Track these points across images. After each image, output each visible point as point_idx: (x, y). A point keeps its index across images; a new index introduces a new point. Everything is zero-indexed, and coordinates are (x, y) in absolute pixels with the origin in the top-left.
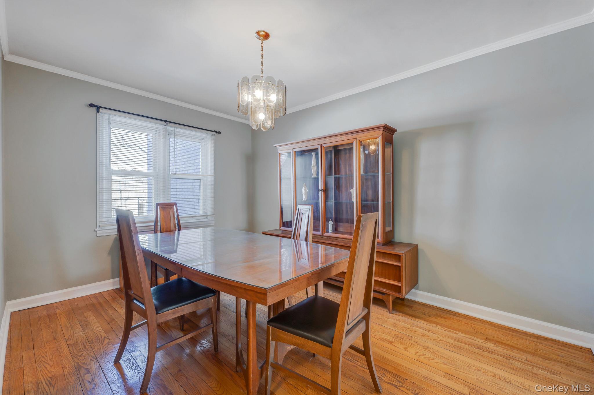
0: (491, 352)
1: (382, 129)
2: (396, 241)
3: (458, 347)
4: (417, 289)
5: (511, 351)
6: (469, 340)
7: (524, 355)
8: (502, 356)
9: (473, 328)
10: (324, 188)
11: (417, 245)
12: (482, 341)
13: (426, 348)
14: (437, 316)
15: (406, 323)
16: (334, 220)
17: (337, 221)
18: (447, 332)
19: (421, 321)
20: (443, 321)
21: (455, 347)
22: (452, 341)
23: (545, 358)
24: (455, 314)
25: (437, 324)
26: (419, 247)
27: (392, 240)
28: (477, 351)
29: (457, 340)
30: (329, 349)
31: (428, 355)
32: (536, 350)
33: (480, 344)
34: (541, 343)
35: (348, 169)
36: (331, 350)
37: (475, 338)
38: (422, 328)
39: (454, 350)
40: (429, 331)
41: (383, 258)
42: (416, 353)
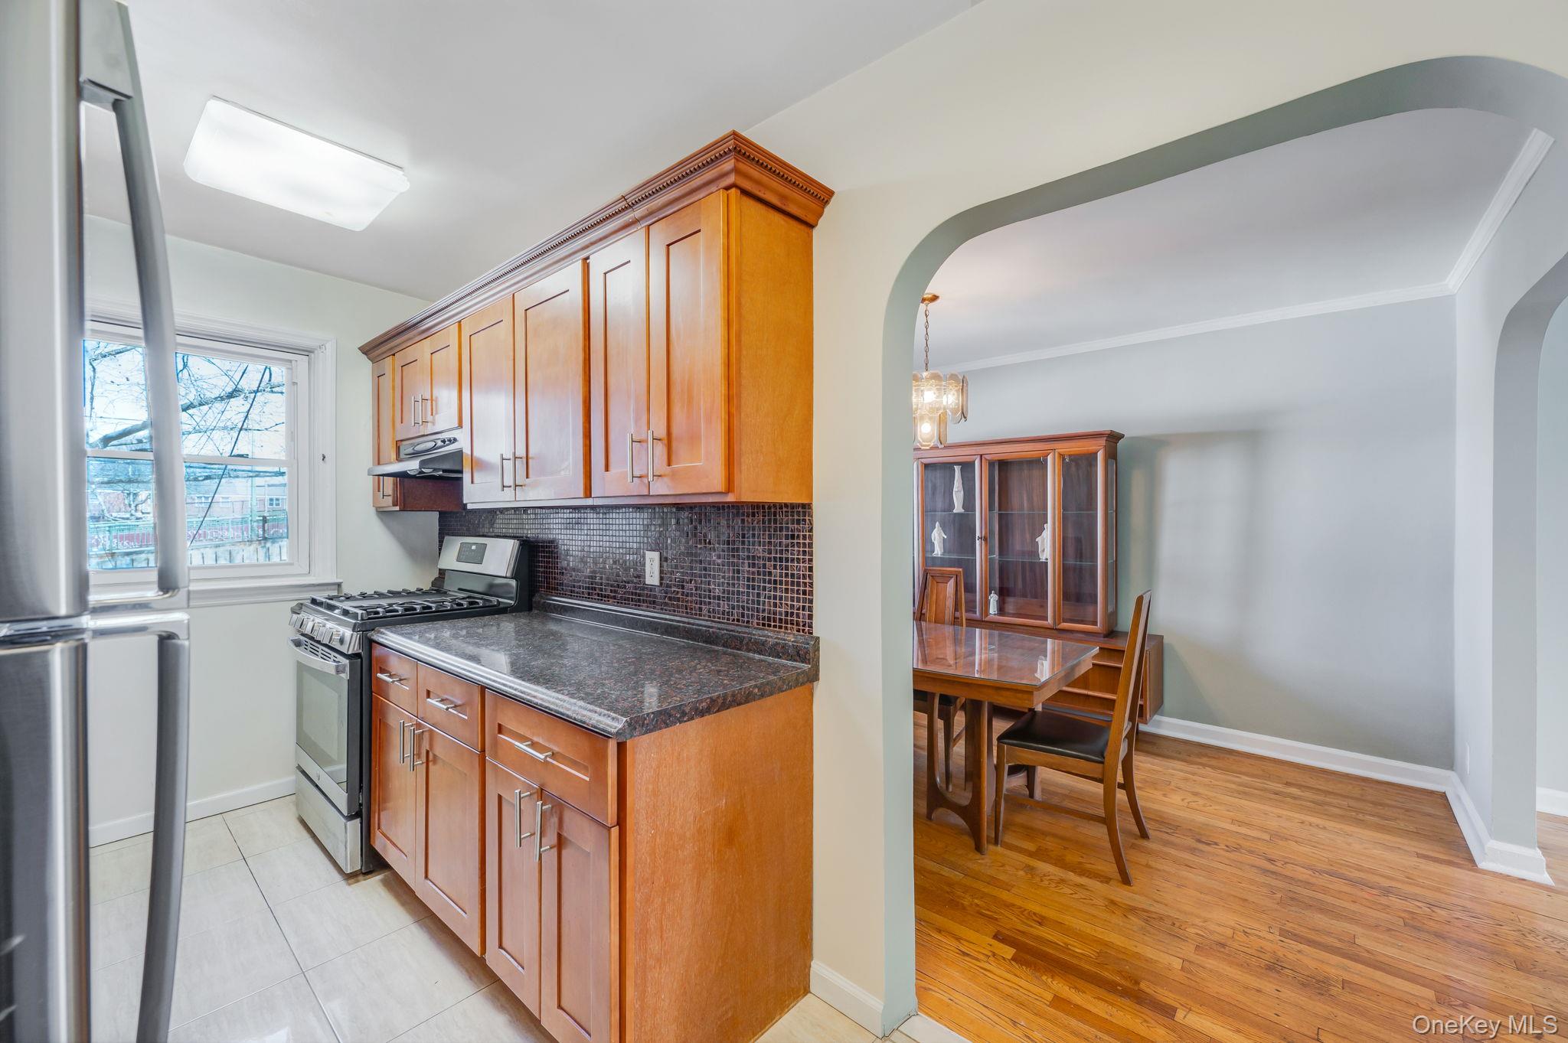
0: (1295, 798)
1: (1105, 439)
2: (1119, 630)
3: (1245, 793)
4: (1162, 714)
5: (1325, 797)
6: (1261, 785)
7: (1344, 801)
8: (1310, 802)
9: (1263, 771)
10: (986, 533)
11: (1162, 637)
12: (1280, 786)
13: (1196, 794)
14: (1200, 755)
15: (1153, 764)
16: (998, 591)
17: (1004, 593)
18: (1223, 776)
19: (1176, 762)
20: (1214, 762)
21: (1239, 792)
22: (1233, 786)
23: (1375, 804)
24: (1231, 752)
25: (1204, 765)
26: (1166, 641)
27: (1116, 629)
28: (1273, 796)
29: (1240, 785)
30: (1101, 765)
31: (1201, 802)
32: (1362, 795)
33: (1278, 789)
34: (1372, 788)
35: (1025, 498)
36: (1104, 767)
37: (1269, 783)
38: (1182, 771)
39: (1240, 796)
40: (1194, 774)
41: (1109, 659)
42: (1183, 800)
